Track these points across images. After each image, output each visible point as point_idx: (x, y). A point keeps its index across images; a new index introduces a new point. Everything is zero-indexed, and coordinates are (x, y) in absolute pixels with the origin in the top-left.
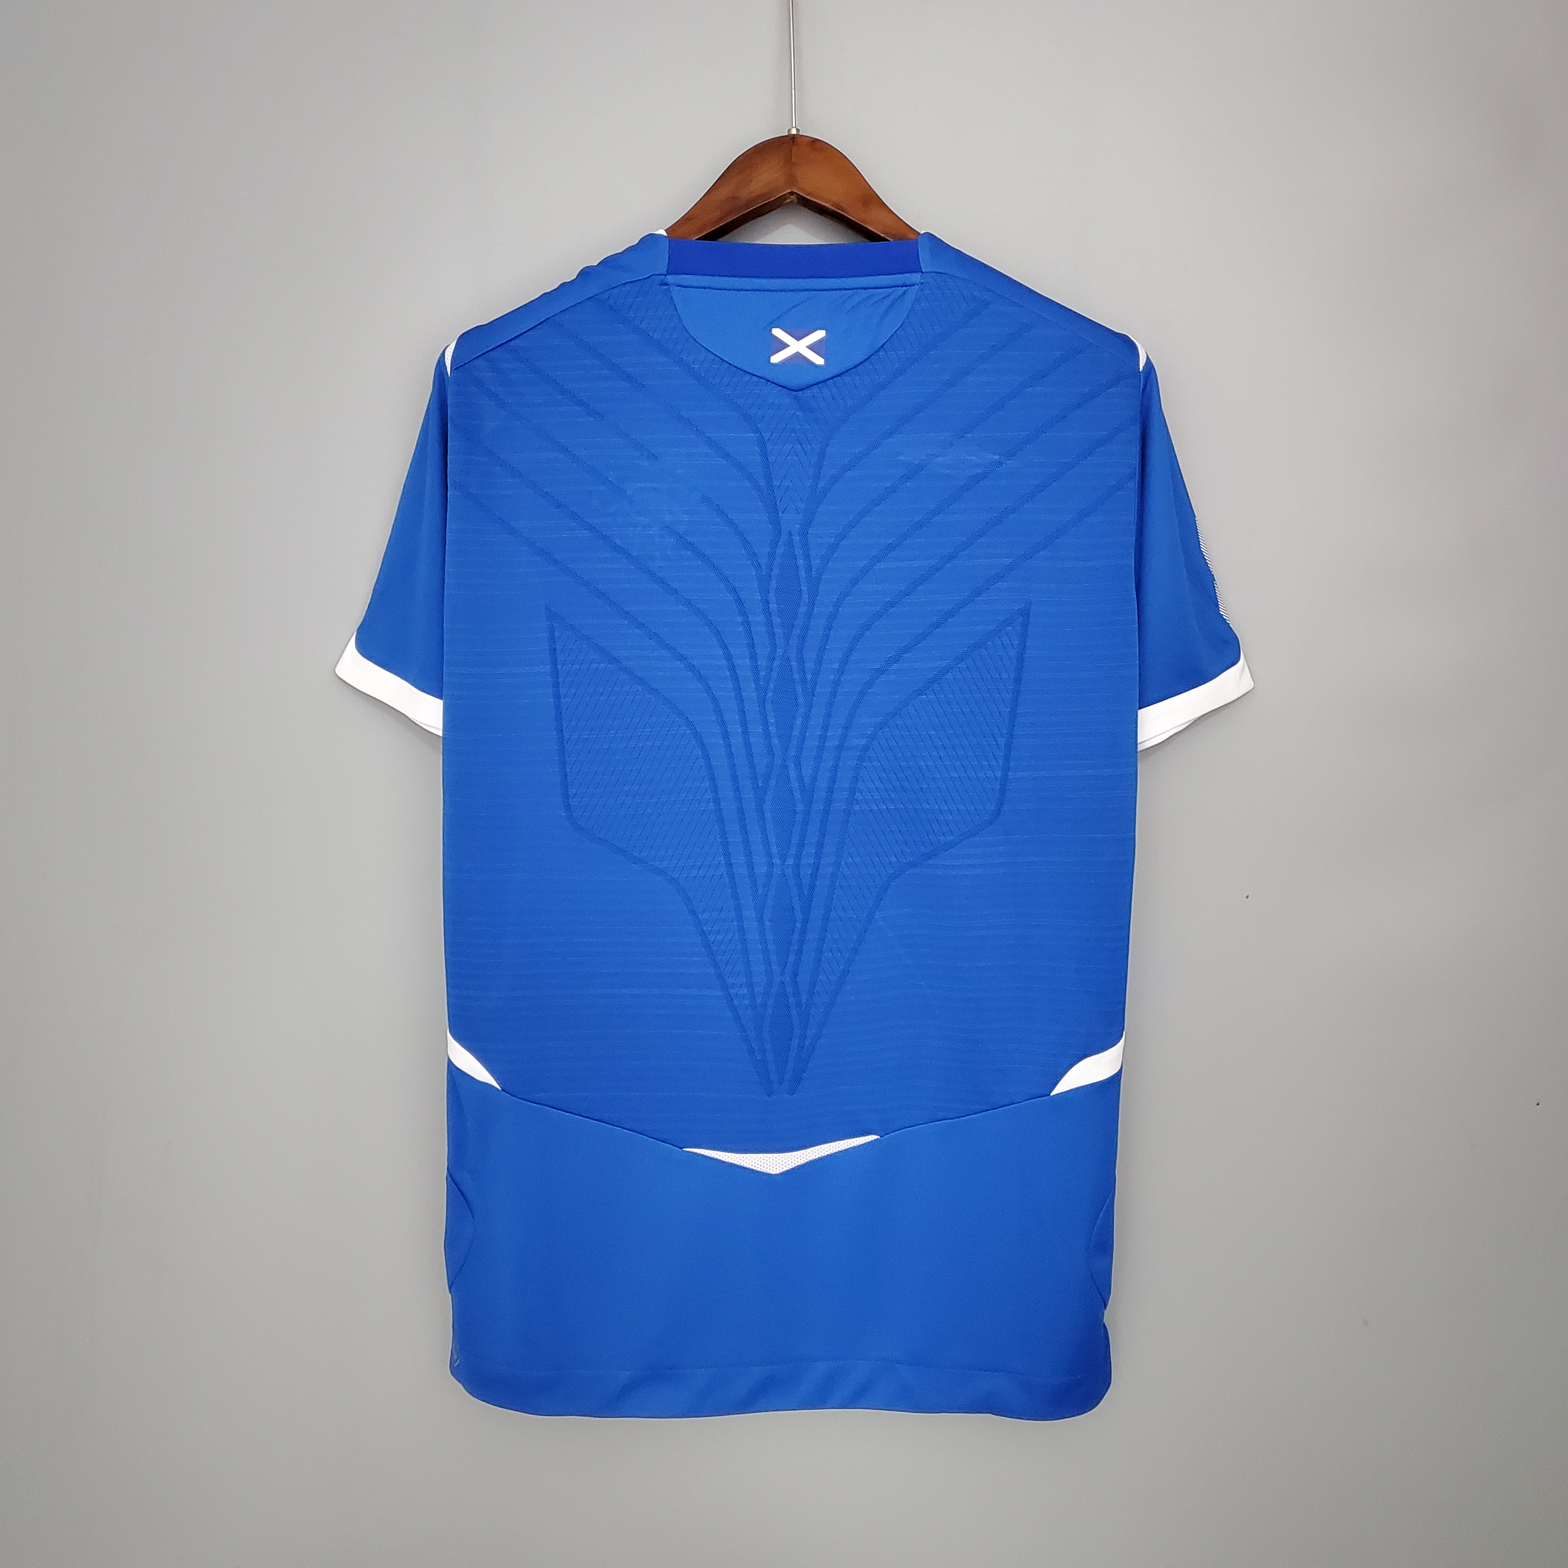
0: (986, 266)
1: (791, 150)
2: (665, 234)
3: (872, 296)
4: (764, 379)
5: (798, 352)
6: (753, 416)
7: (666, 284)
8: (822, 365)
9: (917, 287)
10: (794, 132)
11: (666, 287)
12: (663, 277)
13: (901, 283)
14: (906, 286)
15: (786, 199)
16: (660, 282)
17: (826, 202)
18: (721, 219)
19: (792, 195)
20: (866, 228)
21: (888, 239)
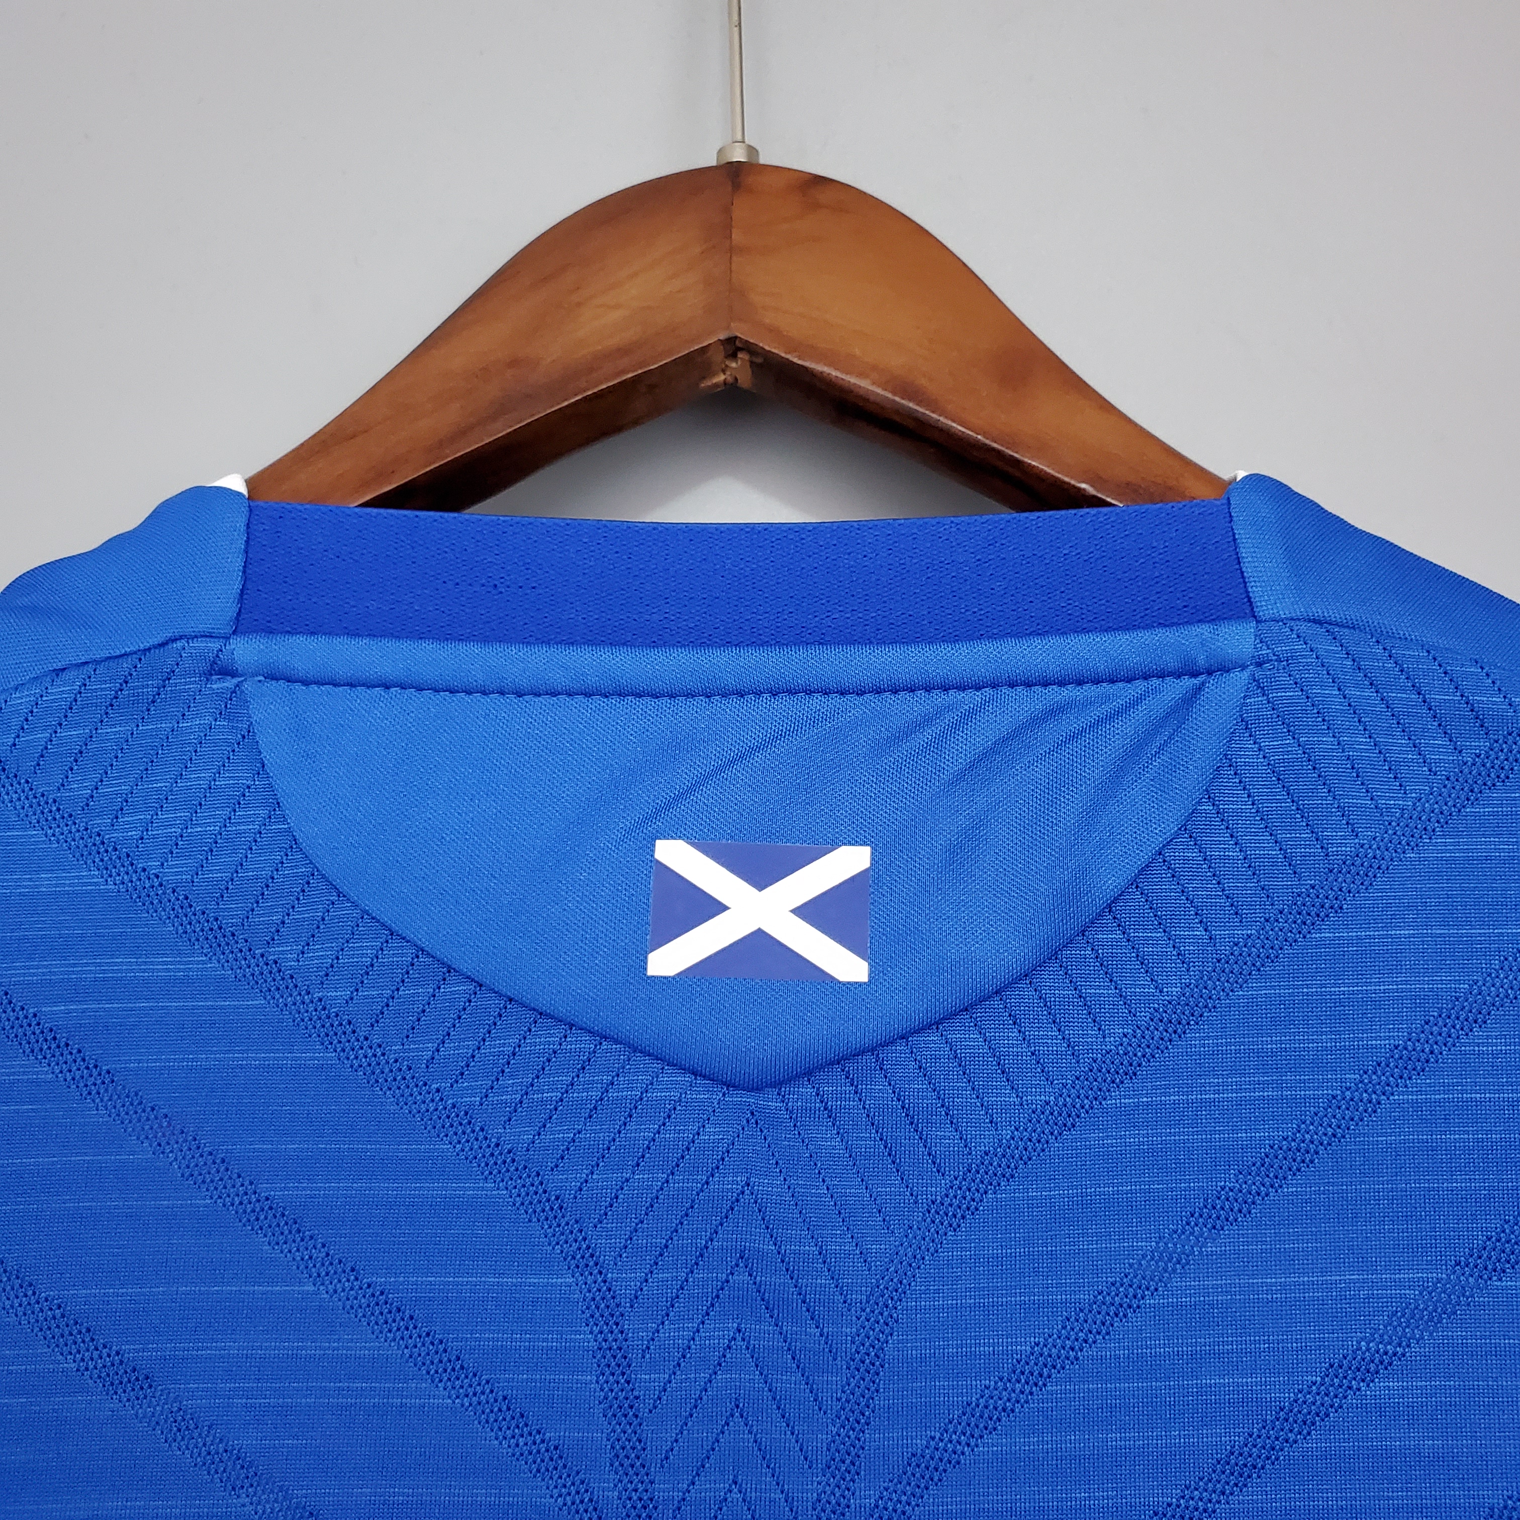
0: (1462, 582)
1: (727, 210)
2: (242, 489)
3: (1054, 712)
4: (617, 1042)
5: (760, 933)
6: (568, 1196)
7: (228, 672)
8: (860, 984)
9: (1239, 678)
10: (739, 155)
11: (230, 683)
12: (215, 645)
13: (1171, 661)
14: (1195, 675)
15: (707, 370)
16: (204, 666)
17: (860, 375)
18: (462, 433)
19: (733, 356)
20: (1017, 463)
21: (1109, 500)
